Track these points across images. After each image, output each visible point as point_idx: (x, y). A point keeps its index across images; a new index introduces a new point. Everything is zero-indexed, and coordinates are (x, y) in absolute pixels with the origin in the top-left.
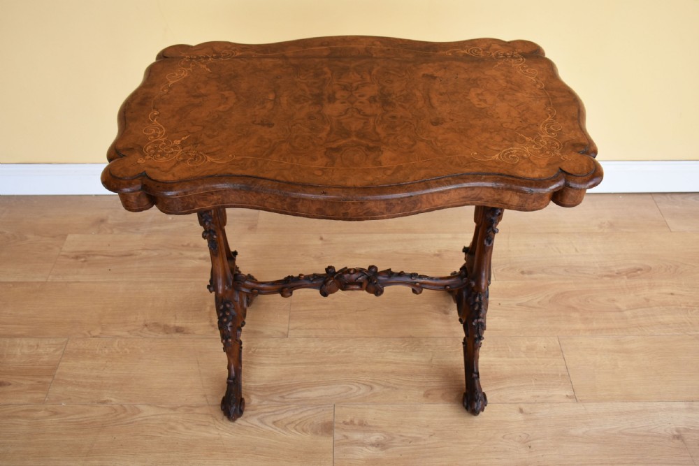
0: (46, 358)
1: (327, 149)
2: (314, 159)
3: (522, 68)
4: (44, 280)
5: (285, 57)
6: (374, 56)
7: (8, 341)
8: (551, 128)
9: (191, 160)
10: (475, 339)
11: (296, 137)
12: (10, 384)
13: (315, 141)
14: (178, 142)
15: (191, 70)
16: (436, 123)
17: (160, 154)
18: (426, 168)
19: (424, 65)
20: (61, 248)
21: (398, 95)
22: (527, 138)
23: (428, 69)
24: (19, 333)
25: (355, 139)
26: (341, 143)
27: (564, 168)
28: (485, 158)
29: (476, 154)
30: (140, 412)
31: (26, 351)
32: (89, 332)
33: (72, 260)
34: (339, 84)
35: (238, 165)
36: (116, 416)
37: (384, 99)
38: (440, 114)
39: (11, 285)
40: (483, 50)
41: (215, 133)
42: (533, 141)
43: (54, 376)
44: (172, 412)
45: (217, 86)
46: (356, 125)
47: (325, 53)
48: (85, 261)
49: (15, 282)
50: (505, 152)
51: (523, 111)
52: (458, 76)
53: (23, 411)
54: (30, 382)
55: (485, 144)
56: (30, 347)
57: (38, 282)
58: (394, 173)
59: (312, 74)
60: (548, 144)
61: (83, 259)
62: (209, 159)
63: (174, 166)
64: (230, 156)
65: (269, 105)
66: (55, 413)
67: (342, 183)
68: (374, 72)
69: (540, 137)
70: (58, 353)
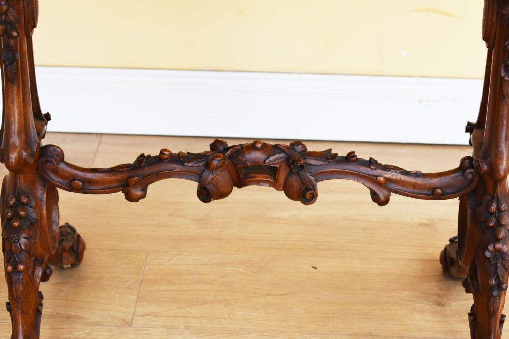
10: (492, 288)
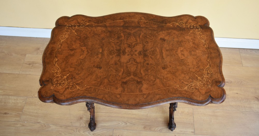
0: (20, 105)
1: (122, 82)
2: (117, 88)
3: (200, 35)
4: (18, 73)
5: (105, 26)
6: (141, 26)
7: (7, 97)
8: (209, 72)
9: (71, 88)
11: (110, 75)
12: (8, 114)
13: (117, 78)
14: (65, 77)
15: (69, 33)
16: (164, 68)
17: (59, 84)
18: (159, 94)
19: (161, 32)
20: (24, 60)
21: (150, 51)
22: (199, 77)
23: (162, 35)
24: (11, 94)
25: (132, 76)
26: (127, 79)
27: (212, 95)
28: (182, 89)
29: (178, 86)
30: (50, 127)
31: (13, 101)
32: (34, 95)
33: (28, 65)
34: (127, 44)
35: (88, 91)
36: (42, 128)
37: (144, 53)
38: (166, 62)
39: (8, 74)
40: (185, 23)
41: (80, 72)
42: (201, 79)
43: (22, 111)
44: (60, 128)
45: (80, 44)
46: (133, 69)
47: (122, 24)
48: (32, 66)
49: (9, 73)
50: (190, 85)
51: (198, 61)
52: (174, 39)
53: (13, 124)
54: (15, 113)
55: (182, 81)
56: (15, 100)
57: (16, 74)
58: (147, 97)
59: (116, 37)
60: (206, 81)
61: (32, 65)
62: (78, 87)
63: (65, 91)
64: (85, 86)
65: (100, 56)
66: (23, 126)
67: (127, 102)
68: (141, 37)
69: (204, 77)
70: (24, 103)
